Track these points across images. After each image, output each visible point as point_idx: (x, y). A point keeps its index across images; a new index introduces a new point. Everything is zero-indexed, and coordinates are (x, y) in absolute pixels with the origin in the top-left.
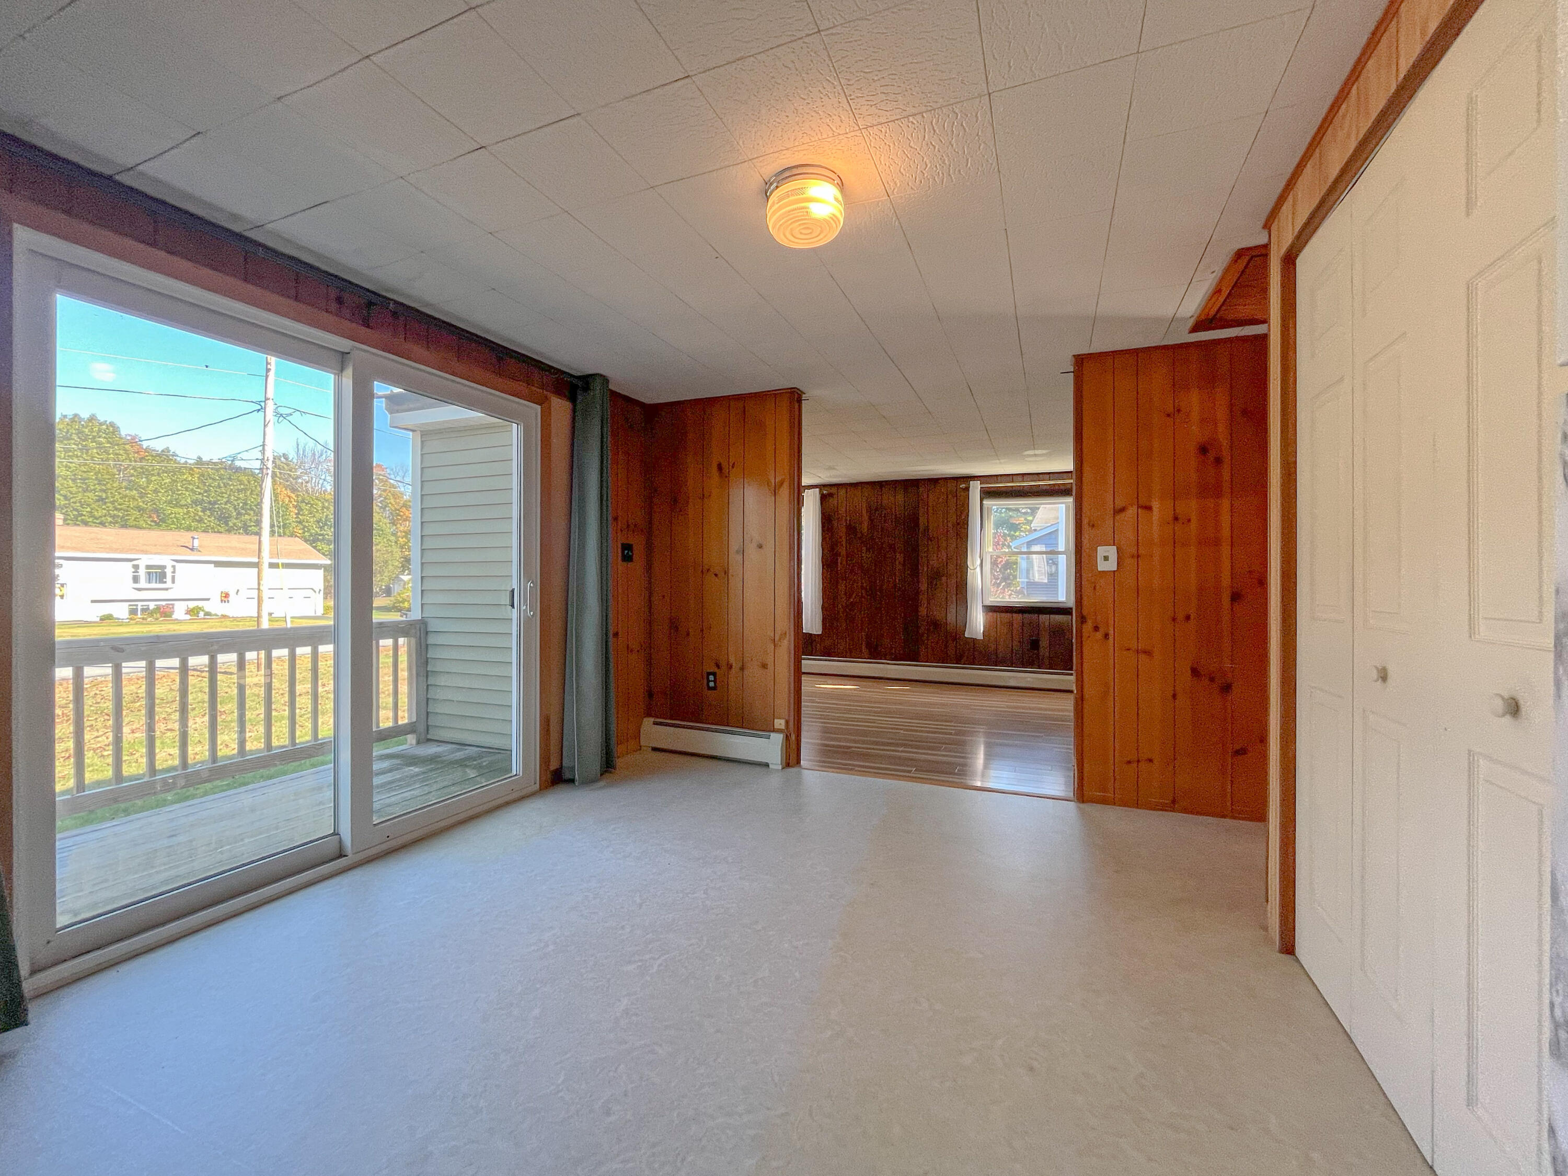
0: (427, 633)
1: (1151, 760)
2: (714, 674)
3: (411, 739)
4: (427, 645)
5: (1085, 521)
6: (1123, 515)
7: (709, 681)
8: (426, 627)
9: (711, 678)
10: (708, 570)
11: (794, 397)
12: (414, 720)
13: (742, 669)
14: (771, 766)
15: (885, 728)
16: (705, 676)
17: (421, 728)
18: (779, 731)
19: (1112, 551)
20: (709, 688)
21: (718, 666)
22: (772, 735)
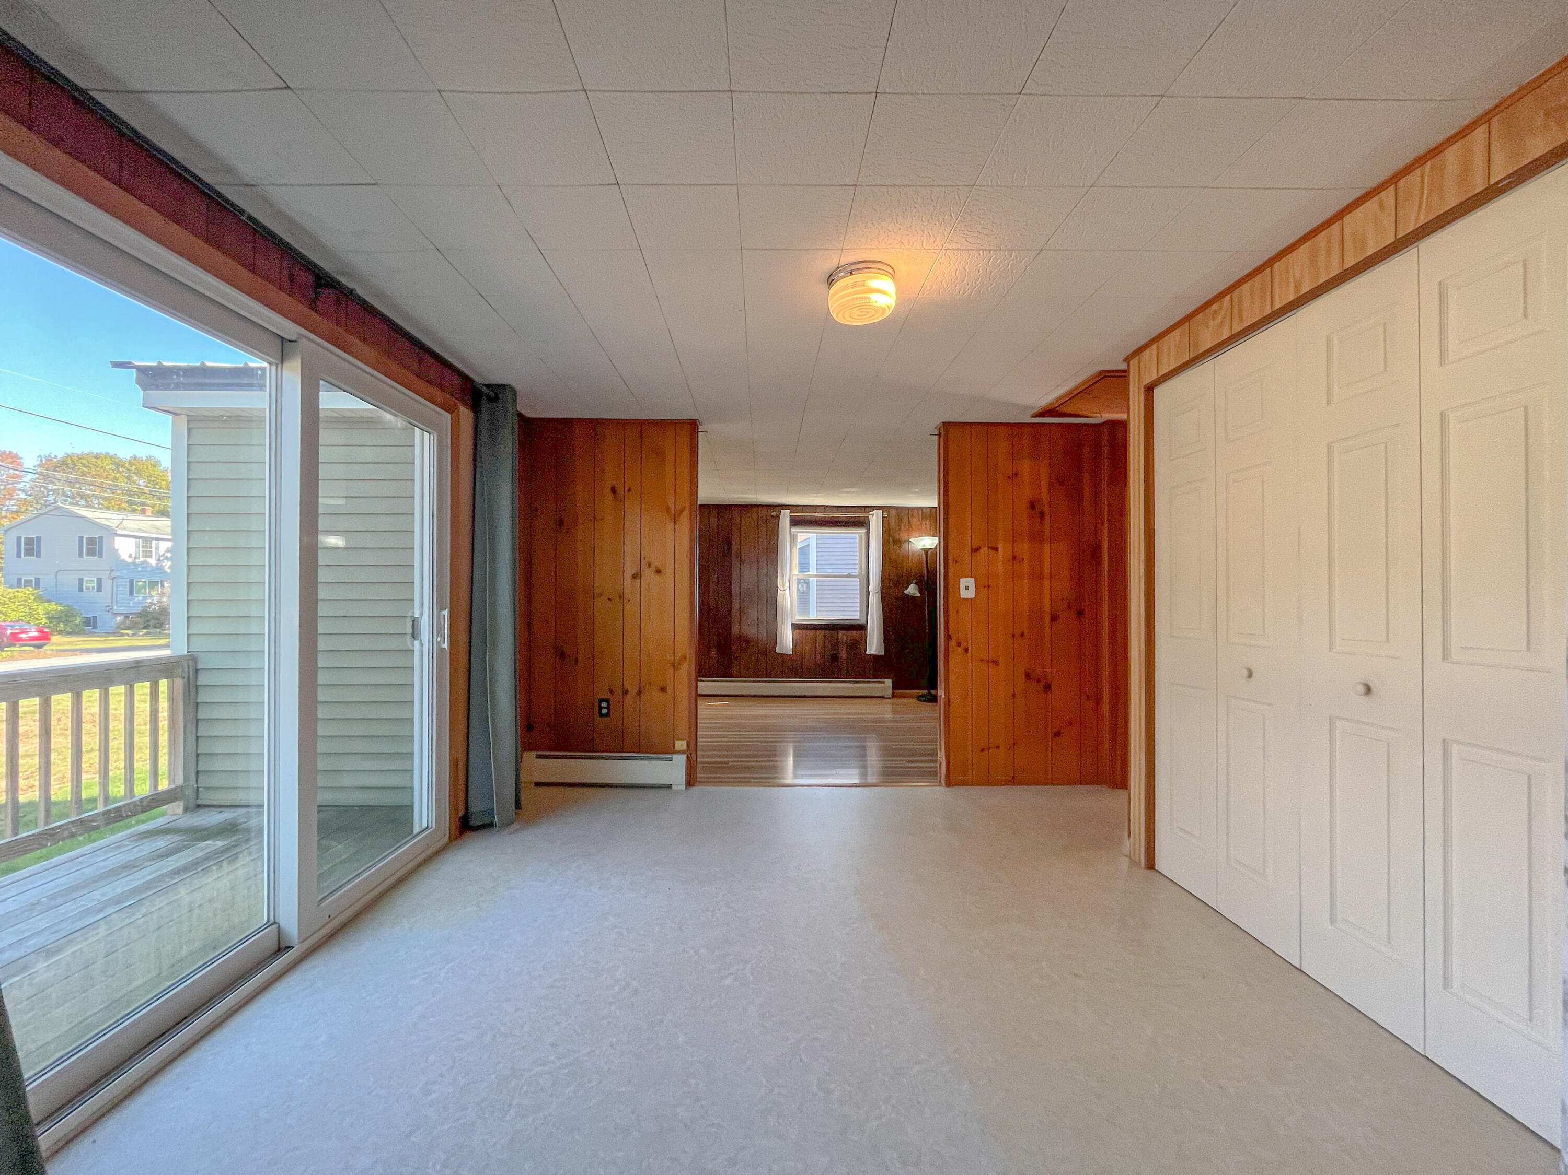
0: (197, 671)
1: (998, 747)
2: (607, 701)
3: (176, 808)
4: (197, 687)
5: (950, 558)
6: (978, 553)
7: (601, 708)
8: (196, 663)
9: (604, 704)
10: (601, 595)
11: (692, 426)
12: (180, 781)
13: (639, 693)
14: (674, 787)
15: (744, 741)
16: (597, 704)
17: (189, 792)
18: (680, 752)
19: (971, 582)
20: (601, 715)
21: (611, 691)
22: (675, 757)
